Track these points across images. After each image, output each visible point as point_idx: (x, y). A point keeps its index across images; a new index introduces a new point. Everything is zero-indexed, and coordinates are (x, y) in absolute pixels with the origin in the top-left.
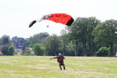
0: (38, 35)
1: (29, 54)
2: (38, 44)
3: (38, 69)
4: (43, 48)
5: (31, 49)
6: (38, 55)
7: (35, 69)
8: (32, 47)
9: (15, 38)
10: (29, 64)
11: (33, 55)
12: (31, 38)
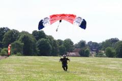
0: (109, 40)
1: (101, 56)
2: (109, 48)
3: (110, 69)
4: (114, 51)
5: (103, 52)
6: (109, 57)
7: (107, 69)
8: (104, 50)
9: (90, 42)
10: (102, 64)
11: (105, 57)
12: (103, 43)
